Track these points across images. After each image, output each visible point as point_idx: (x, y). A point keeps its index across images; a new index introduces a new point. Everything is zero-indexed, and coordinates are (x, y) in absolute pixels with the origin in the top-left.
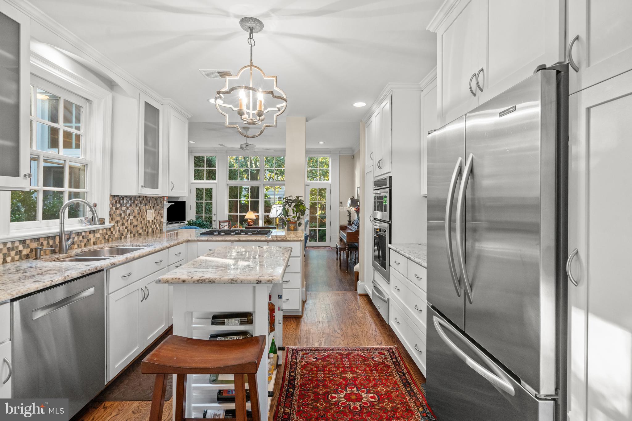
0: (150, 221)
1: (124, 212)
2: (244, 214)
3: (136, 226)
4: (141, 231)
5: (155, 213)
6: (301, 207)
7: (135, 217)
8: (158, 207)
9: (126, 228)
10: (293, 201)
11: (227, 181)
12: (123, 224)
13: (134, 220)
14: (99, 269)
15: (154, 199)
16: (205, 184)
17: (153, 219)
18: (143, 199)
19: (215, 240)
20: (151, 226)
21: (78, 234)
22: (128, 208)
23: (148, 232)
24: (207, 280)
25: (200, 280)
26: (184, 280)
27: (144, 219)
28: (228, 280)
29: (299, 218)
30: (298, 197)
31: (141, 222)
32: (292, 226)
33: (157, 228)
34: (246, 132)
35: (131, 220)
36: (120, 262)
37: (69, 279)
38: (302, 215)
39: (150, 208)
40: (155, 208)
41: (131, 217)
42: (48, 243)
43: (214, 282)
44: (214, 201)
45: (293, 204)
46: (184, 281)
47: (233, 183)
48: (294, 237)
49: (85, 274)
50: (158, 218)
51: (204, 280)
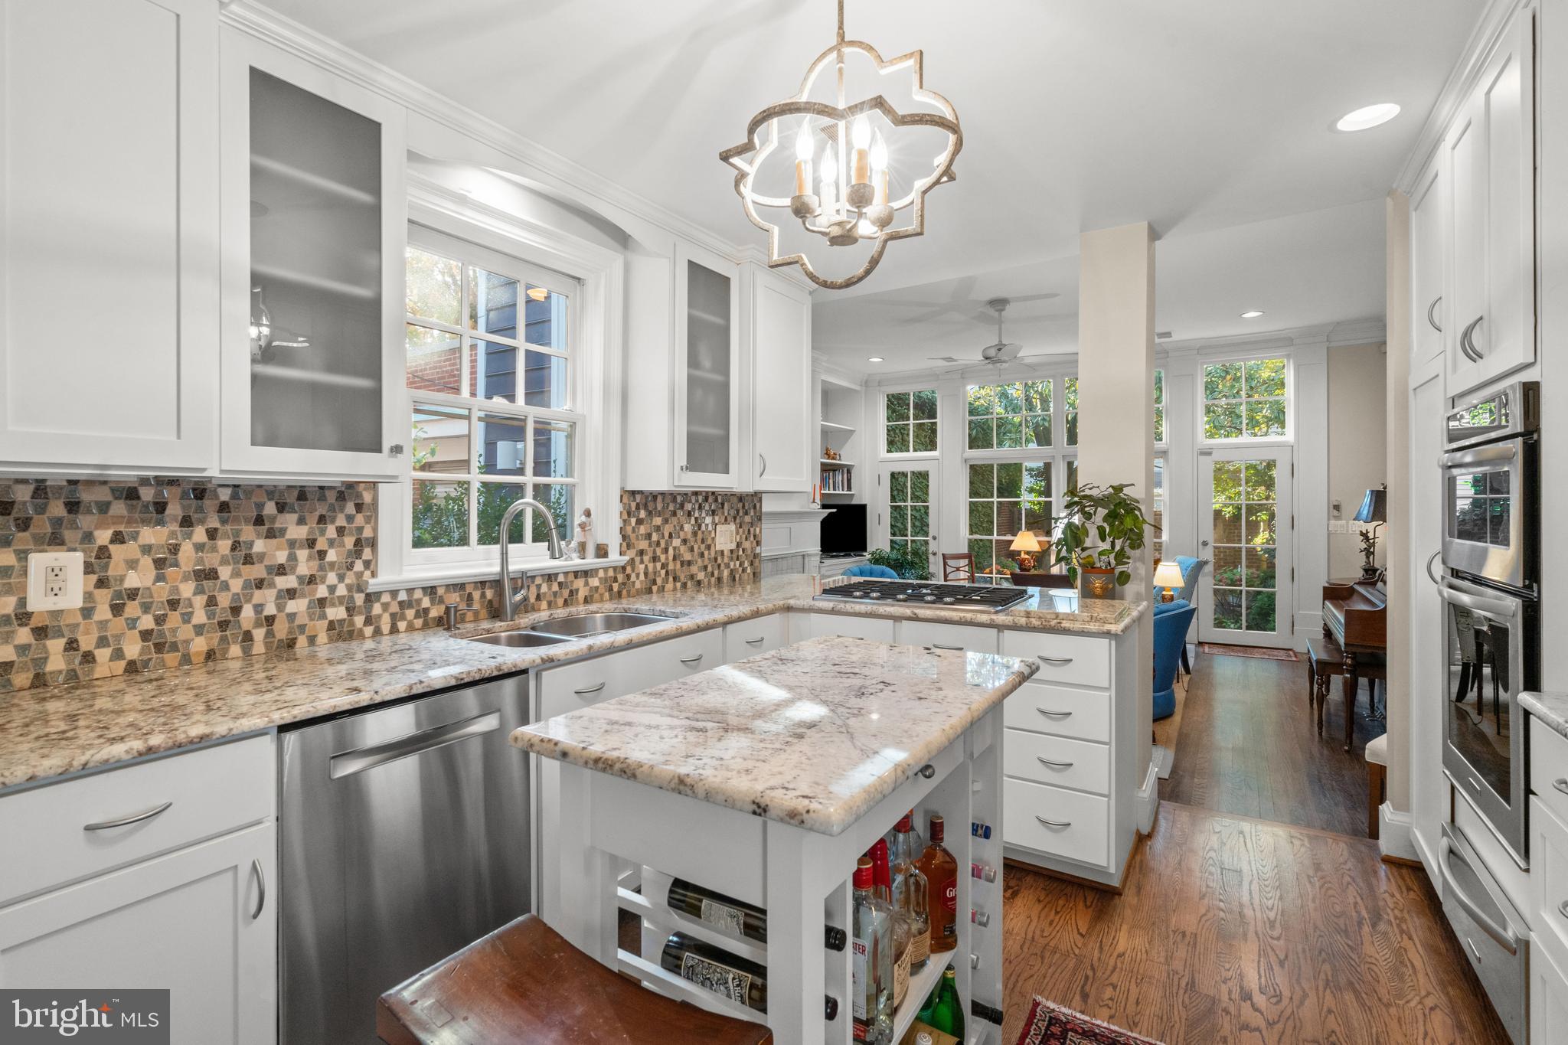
0: (726, 553)
1: (658, 529)
2: (1009, 537)
3: (689, 563)
4: (701, 576)
5: (737, 533)
6: (1128, 523)
7: (685, 541)
8: (747, 519)
9: (663, 566)
10: (1098, 502)
11: (964, 451)
12: (655, 559)
13: (683, 549)
14: (506, 671)
15: (735, 500)
16: (911, 460)
17: (733, 546)
18: (706, 499)
19: (852, 611)
20: (727, 566)
21: (550, 577)
22: (666, 521)
23: (719, 579)
24: (618, 766)
25: (601, 758)
26: (566, 750)
27: (709, 547)
28: (671, 780)
29: (1121, 557)
30: (1118, 489)
31: (702, 555)
32: (1097, 583)
33: (744, 570)
34: (997, 313)
35: (675, 548)
36: (568, 657)
37: (421, 691)
38: (1133, 547)
39: (726, 520)
40: (738, 521)
41: (676, 542)
42: (483, 595)
43: (634, 776)
44: (932, 502)
45: (1102, 512)
46: (565, 755)
47: (980, 455)
48: (1089, 619)
49: (466, 680)
50: (747, 545)
51: (610, 762)
